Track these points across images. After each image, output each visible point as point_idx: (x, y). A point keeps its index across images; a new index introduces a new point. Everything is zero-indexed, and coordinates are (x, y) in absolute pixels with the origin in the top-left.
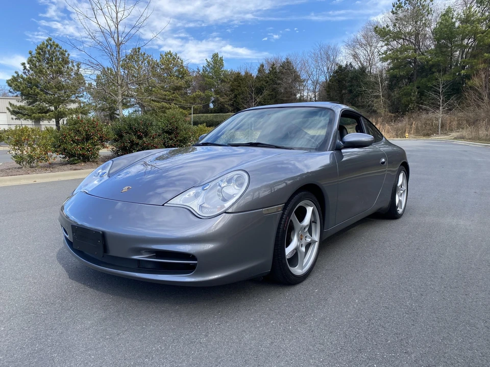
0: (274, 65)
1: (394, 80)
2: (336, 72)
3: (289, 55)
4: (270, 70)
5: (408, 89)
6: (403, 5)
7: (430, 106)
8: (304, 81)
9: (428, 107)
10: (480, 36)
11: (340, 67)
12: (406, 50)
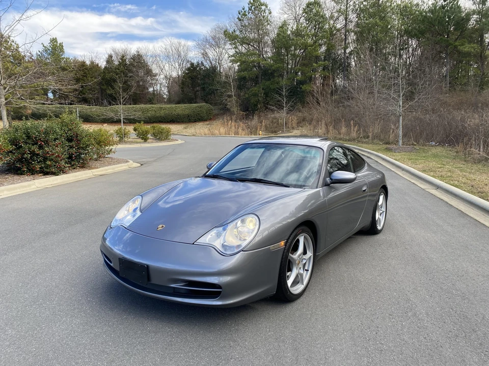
0: (123, 57)
1: (242, 82)
2: (189, 69)
3: (140, 48)
4: (119, 62)
5: (256, 90)
6: (247, 13)
7: (276, 107)
8: (155, 76)
9: (275, 108)
10: (310, 49)
11: (192, 64)
12: (252, 54)
